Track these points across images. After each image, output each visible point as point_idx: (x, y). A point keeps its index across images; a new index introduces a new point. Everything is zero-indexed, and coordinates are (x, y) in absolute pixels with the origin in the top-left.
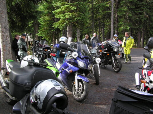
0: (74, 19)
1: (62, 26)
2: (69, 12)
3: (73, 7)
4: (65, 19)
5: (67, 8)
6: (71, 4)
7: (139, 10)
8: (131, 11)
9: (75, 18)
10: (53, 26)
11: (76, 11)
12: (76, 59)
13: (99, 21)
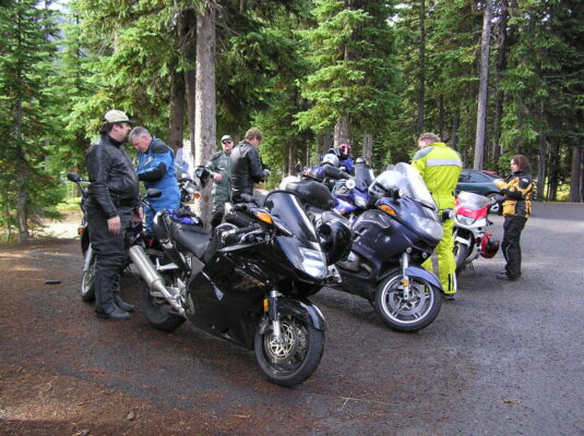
0: (355, 105)
1: (322, 123)
2: (343, 85)
3: (356, 73)
4: (330, 105)
5: (338, 74)
6: (350, 62)
7: (573, 77)
8: (549, 80)
9: (359, 102)
10: (296, 123)
11: (363, 83)
12: (352, 192)
13: (442, 106)
